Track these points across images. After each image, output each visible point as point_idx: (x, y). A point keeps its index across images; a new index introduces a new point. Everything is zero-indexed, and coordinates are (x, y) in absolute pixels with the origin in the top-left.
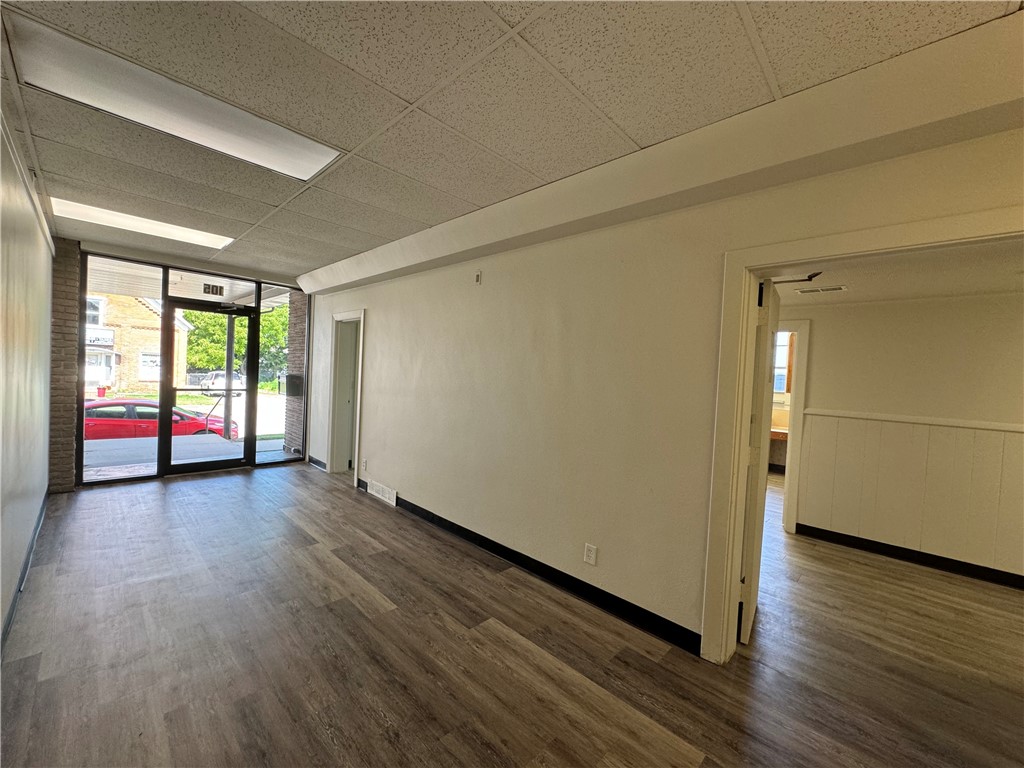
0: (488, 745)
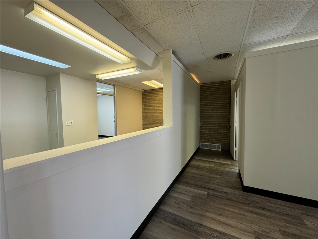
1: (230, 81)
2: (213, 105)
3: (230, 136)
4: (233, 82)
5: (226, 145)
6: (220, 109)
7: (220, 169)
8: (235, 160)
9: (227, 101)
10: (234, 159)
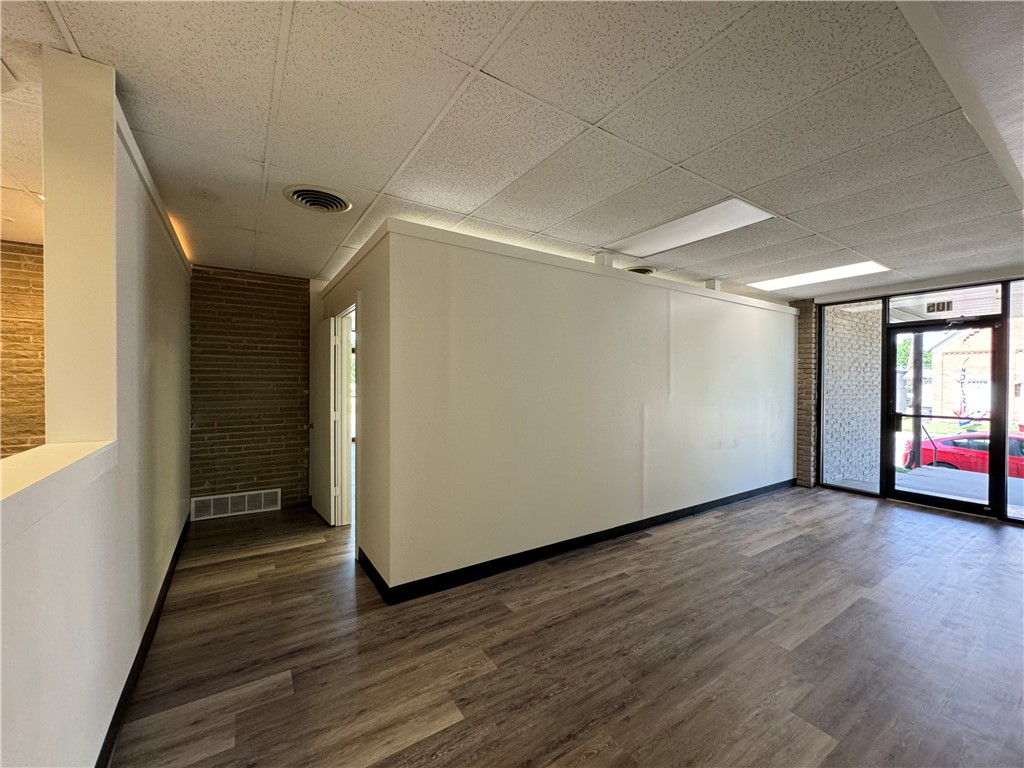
0: (623, 707)
1: (307, 281)
2: (249, 351)
3: (307, 456)
4: (317, 287)
5: (296, 486)
6: (276, 367)
7: (301, 572)
8: (334, 526)
9: (297, 344)
10: (332, 524)
